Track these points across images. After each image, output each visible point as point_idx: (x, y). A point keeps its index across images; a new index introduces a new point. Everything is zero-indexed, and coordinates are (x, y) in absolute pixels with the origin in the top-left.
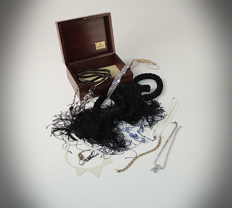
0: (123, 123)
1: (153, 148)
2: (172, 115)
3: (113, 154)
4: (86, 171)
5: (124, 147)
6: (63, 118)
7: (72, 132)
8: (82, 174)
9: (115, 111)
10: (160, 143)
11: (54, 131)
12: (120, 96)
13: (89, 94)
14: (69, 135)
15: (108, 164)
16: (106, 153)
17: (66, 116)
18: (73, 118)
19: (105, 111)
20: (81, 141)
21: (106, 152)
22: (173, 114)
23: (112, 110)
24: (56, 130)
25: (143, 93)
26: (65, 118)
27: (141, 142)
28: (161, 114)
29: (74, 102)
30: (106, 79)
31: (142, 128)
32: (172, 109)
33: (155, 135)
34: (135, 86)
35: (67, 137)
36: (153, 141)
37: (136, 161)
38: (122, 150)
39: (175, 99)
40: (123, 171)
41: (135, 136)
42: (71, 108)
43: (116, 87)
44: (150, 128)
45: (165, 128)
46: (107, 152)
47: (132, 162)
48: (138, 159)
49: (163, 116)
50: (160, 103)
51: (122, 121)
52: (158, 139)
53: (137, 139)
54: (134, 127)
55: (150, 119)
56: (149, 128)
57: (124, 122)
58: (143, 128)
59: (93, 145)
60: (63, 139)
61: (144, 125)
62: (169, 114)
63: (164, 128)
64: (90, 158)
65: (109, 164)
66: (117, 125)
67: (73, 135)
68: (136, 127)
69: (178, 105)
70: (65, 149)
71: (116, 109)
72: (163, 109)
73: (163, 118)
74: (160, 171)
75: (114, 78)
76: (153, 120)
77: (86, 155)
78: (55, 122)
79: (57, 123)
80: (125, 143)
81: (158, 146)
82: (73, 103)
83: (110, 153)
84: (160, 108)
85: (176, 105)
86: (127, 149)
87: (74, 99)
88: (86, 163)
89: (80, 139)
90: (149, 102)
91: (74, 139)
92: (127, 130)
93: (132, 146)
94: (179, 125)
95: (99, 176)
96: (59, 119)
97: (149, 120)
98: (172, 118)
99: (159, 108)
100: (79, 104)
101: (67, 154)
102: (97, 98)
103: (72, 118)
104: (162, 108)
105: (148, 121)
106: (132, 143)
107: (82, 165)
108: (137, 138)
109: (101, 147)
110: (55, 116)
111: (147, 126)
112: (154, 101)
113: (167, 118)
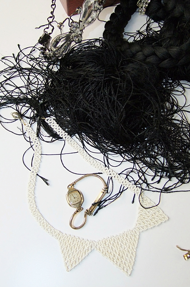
0: (183, 88)
3: (166, 190)
6: (24, 65)
14: (40, 120)
16: (148, 185)
17: (32, 59)
18: (51, 67)
19: (140, 53)
21: (145, 181)
23: (161, 52)
24: (4, 104)
26: (30, 67)
29: (51, 20)
35: (35, 125)
42: (45, 39)
46: (149, 181)
51: (181, 82)
57: (187, 85)
59: (107, 157)
60: (24, 134)
64: (99, 204)
65: (158, 226)
66: (170, 95)
67: (51, 121)
70: (30, 168)
71: (174, 50)
79: (8, 82)
82: (50, 23)
83: (156, 185)
87: (52, 13)
88: (90, 218)
89: (71, 134)
91: (56, 136)
95: (133, 271)
96: (13, 68)
100: (66, 29)
101: (35, 185)
102: (112, 10)
103: (48, 67)
109: (130, 165)
110: (3, 58)
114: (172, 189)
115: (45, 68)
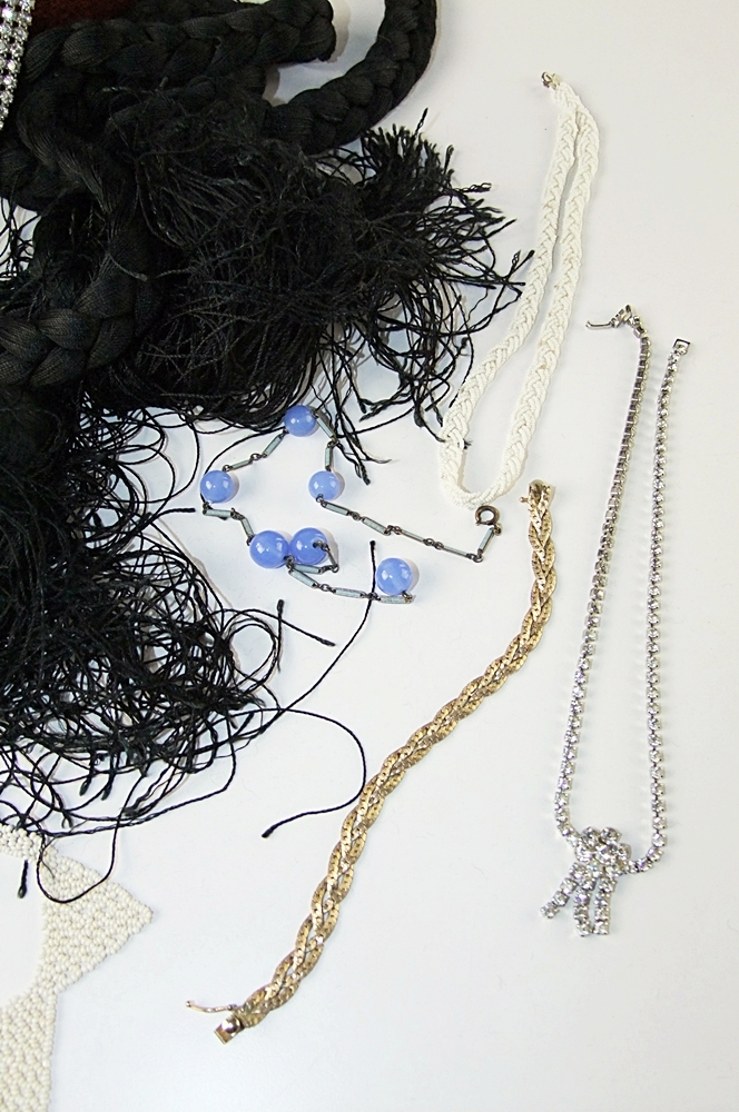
0: (160, 429)
1: (500, 647)
2: (576, 244)
3: (134, 813)
5: (230, 699)
10: (544, 569)
12: (71, 169)
15: (107, 957)
21: (57, 804)
22: (585, 237)
27: (372, 596)
28: (486, 257)
31: (345, 437)
36: (477, 558)
37: (375, 838)
38: (217, 743)
39: (564, 86)
40: (275, 1005)
41: (304, 556)
43: (11, 66)
44: (421, 422)
45: (549, 395)
46: (73, 801)
48: (388, 808)
49: (502, 269)
50: (450, 151)
51: (152, 410)
52: (518, 519)
53: (326, 578)
54: (273, 446)
57: (170, 419)
58: (353, 437)
61: (362, 403)
62: (549, 246)
63: (541, 391)
65: (120, 951)
66: (116, 468)
68: (291, 442)
69: (595, 135)
72: (488, 199)
73: (509, 294)
76: (431, 336)
80: (223, 647)
81: (542, 599)
83: (97, 808)
84: (460, 194)
85: (582, 141)
86: (254, 725)
90: (351, 160)
93: (302, 662)
97: (389, 340)
98: (582, 278)
99: (455, 202)
104: (475, 196)
105: (387, 357)
108: (326, 562)
111: (386, 404)
112: (394, 142)
113: (539, 287)
114: (152, 805)
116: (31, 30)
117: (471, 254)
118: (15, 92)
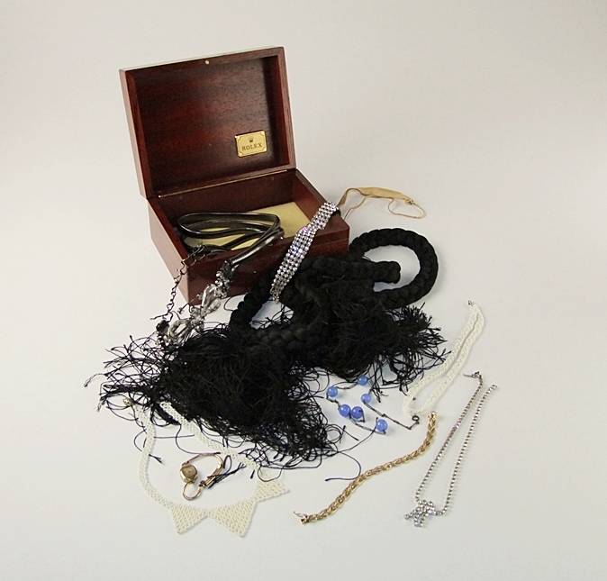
0: (318, 375)
1: (411, 451)
2: (467, 352)
3: (288, 466)
4: (207, 517)
5: (323, 446)
6: (136, 356)
7: (162, 398)
8: (192, 528)
9: (295, 338)
10: (430, 436)
11: (109, 394)
12: (310, 294)
13: (216, 285)
14: (154, 406)
15: (273, 497)
16: (268, 462)
17: (145, 350)
18: (168, 356)
19: (266, 337)
20: (189, 427)
21: (266, 459)
22: (470, 351)
23: (286, 334)
24: (114, 392)
25: (379, 287)
26: (144, 357)
27: (374, 431)
28: (435, 350)
29: (170, 307)
30: (268, 241)
31: (375, 388)
32: (467, 333)
33: (416, 412)
34: (356, 264)
35: (149, 412)
36: (410, 428)
37: (358, 489)
38: (317, 455)
39: (475, 305)
40: (319, 519)
41: (355, 415)
42: (162, 327)
43: (297, 265)
44: (401, 390)
45: (446, 391)
46: (271, 459)
47: (347, 493)
48: (365, 483)
49: (439, 354)
50: (431, 318)
51: (316, 369)
52: (425, 422)
53: (361, 424)
54: (353, 387)
55: (400, 362)
56: (398, 389)
57: (322, 372)
58: (378, 389)
59: (227, 440)
60: (136, 419)
61: (384, 381)
62: (457, 351)
63: (444, 390)
64: (217, 478)
65: (277, 497)
66: (301, 381)
67: (168, 407)
68: (358, 387)
69: (483, 322)
70: (141, 448)
71: (299, 331)
72: (440, 333)
73: (439, 361)
74: (434, 523)
75: (293, 238)
76: (410, 366)
77: (206, 468)
78: (111, 369)
79: (118, 372)
80: (325, 434)
82: (169, 311)
83: (278, 462)
84: (431, 330)
85: (477, 323)
86: (330, 453)
87: (172, 300)
88: (206, 492)
89: (189, 418)
90: (397, 314)
91: (171, 421)
92: (332, 394)
93: (347, 442)
94: (488, 383)
95: (246, 533)
96: (123, 358)
97: (396, 366)
98: (466, 362)
99: (428, 332)
100: (186, 315)
101: (147, 464)
102: (241, 298)
103: (164, 357)
104: (436, 332)
105: (395, 371)
106: (345, 435)
107: (194, 498)
108: (362, 418)
109: (252, 445)
110: (113, 349)
111: (391, 383)
112: (412, 311)
113: (451, 362)
115: (160, 358)
116: (305, 256)
117: (430, 347)
118: (296, 272)
